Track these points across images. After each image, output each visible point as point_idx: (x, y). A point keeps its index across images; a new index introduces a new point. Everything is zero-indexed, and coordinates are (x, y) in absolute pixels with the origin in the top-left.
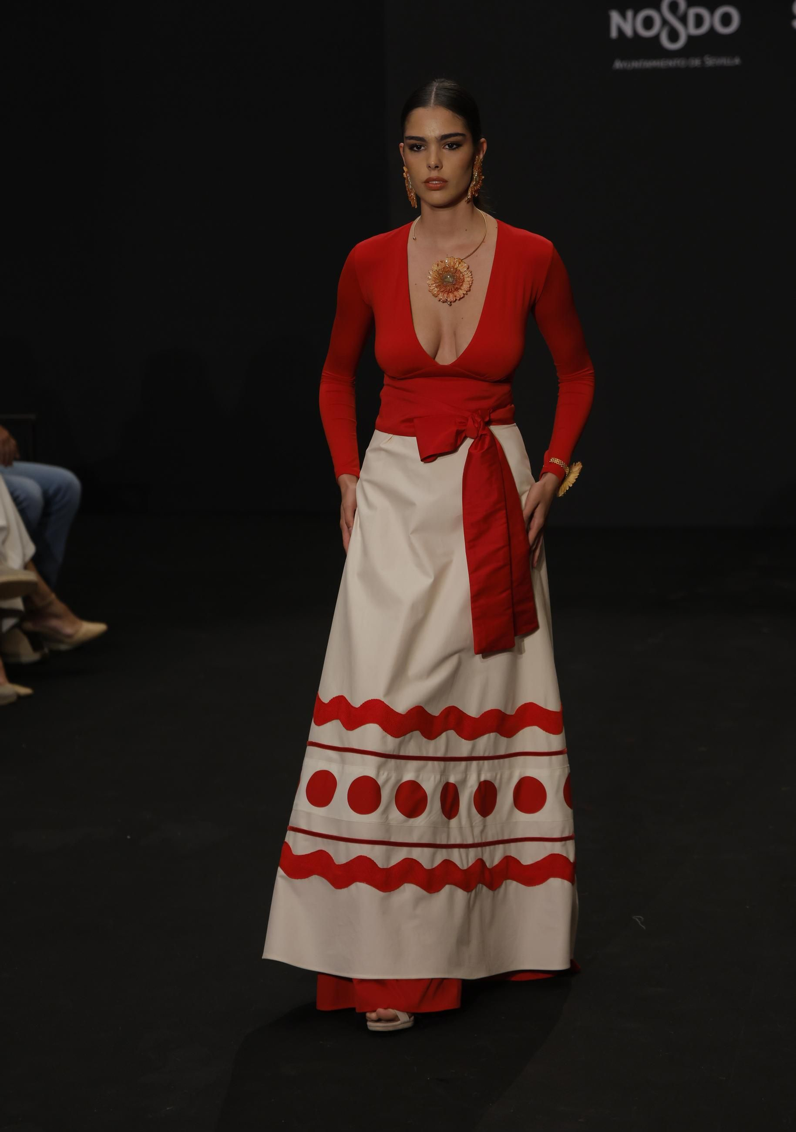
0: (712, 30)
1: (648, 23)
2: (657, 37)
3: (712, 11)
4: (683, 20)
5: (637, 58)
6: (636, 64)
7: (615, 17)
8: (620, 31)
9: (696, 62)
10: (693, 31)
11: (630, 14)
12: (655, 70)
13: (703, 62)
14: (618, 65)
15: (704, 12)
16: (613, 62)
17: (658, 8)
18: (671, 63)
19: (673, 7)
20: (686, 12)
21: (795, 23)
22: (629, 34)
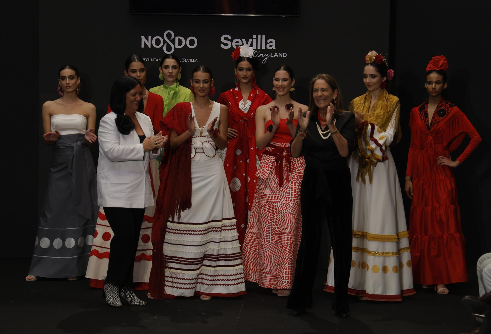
0: (186, 46)
1: (158, 42)
2: (162, 48)
3: (186, 38)
8: (145, 45)
15: (183, 39)
17: (162, 35)
19: (169, 36)
20: (174, 38)
21: (222, 46)
22: (150, 46)
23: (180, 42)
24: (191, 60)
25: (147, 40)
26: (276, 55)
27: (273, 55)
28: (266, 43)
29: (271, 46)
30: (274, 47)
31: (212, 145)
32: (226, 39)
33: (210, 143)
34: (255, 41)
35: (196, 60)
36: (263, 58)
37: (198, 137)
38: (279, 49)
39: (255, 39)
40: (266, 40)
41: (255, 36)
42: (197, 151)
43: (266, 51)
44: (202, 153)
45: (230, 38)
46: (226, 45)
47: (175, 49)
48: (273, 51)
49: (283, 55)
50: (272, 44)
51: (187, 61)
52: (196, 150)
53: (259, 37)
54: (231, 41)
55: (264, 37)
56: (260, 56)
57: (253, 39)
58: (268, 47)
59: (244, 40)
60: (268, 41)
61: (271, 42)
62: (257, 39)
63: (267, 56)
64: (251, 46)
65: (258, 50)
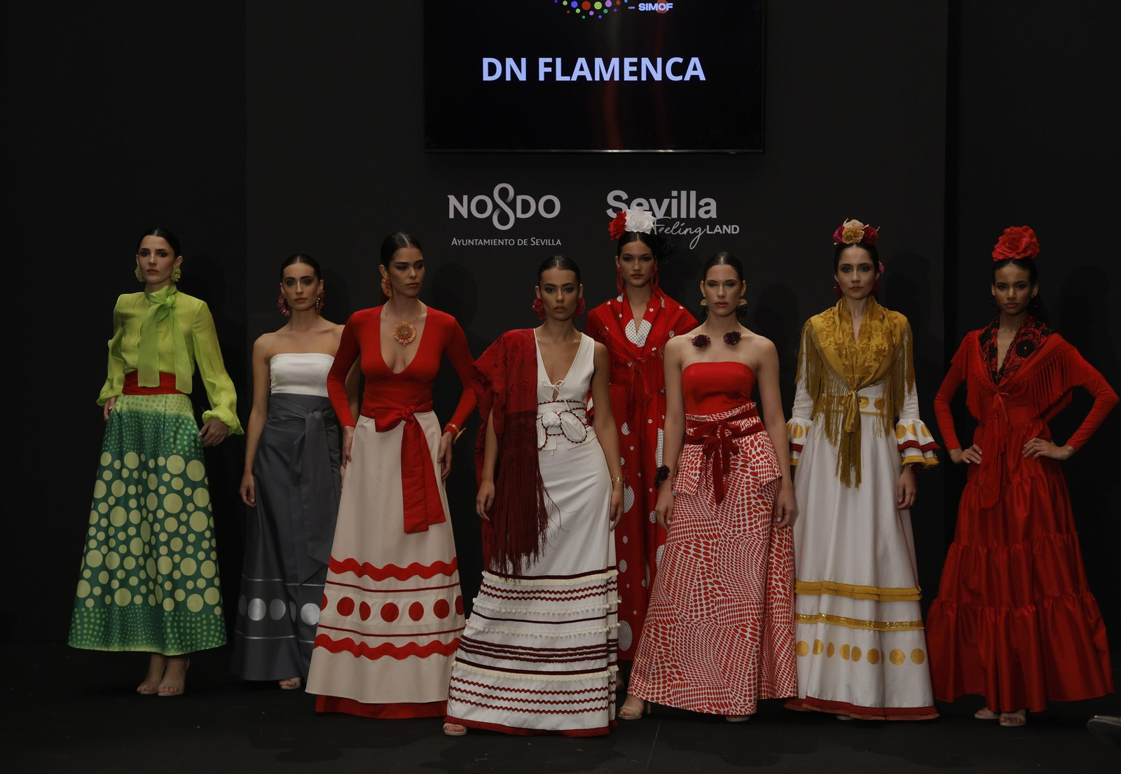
0: (537, 214)
1: (481, 207)
2: (489, 219)
3: (538, 199)
4: (512, 205)
6: (471, 242)
7: (453, 200)
9: (524, 242)
10: (520, 215)
11: (465, 198)
12: (487, 248)
13: (529, 242)
14: (454, 242)
15: (531, 199)
16: (450, 241)
17: (490, 194)
18: (503, 241)
19: (504, 193)
20: (515, 199)
21: (609, 212)
22: (466, 216)
23: (526, 207)
24: (548, 242)
25: (461, 203)
26: (717, 229)
27: (712, 229)
28: (698, 207)
29: (707, 212)
30: (713, 215)
31: (577, 417)
32: (617, 198)
33: (574, 414)
34: (675, 202)
35: (559, 242)
36: (690, 237)
37: (549, 402)
38: (722, 219)
39: (674, 197)
40: (698, 200)
41: (674, 193)
42: (549, 432)
43: (698, 222)
44: (559, 435)
45: (625, 196)
47: (517, 219)
48: (712, 222)
49: (732, 230)
50: (710, 208)
51: (540, 243)
52: (546, 430)
53: (684, 194)
54: (629, 202)
55: (693, 194)
56: (685, 232)
57: (671, 197)
58: (702, 214)
59: (653, 201)
60: (702, 202)
61: (707, 204)
62: (679, 198)
63: (699, 231)
64: (668, 212)
65: (682, 220)
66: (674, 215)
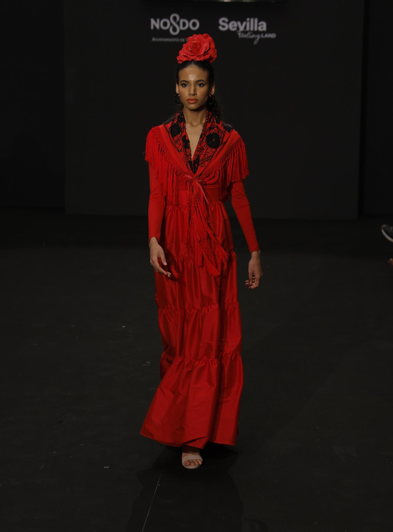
0: (189, 28)
1: (165, 24)
2: (168, 30)
3: (189, 21)
4: (178, 24)
5: (161, 37)
6: (160, 40)
7: (153, 21)
8: (154, 27)
9: (183, 40)
10: (182, 28)
11: (158, 20)
12: (167, 42)
14: (154, 39)
15: (186, 21)
16: (151, 39)
17: (169, 18)
18: (174, 40)
19: (175, 18)
20: (179, 21)
21: (221, 28)
23: (184, 24)
26: (266, 36)
27: (264, 35)
28: (258, 26)
29: (262, 28)
30: (265, 29)
32: (223, 21)
34: (248, 24)
36: (254, 39)
38: (269, 30)
39: (248, 22)
41: (248, 19)
43: (258, 32)
45: (226, 20)
46: (224, 27)
47: (180, 30)
48: (264, 33)
49: (272, 36)
50: (263, 26)
53: (252, 20)
54: (228, 23)
55: (256, 20)
58: (260, 29)
59: (239, 23)
60: (260, 23)
61: (262, 25)
62: (250, 21)
63: (258, 37)
64: (245, 28)
65: (251, 32)
66: (248, 29)
